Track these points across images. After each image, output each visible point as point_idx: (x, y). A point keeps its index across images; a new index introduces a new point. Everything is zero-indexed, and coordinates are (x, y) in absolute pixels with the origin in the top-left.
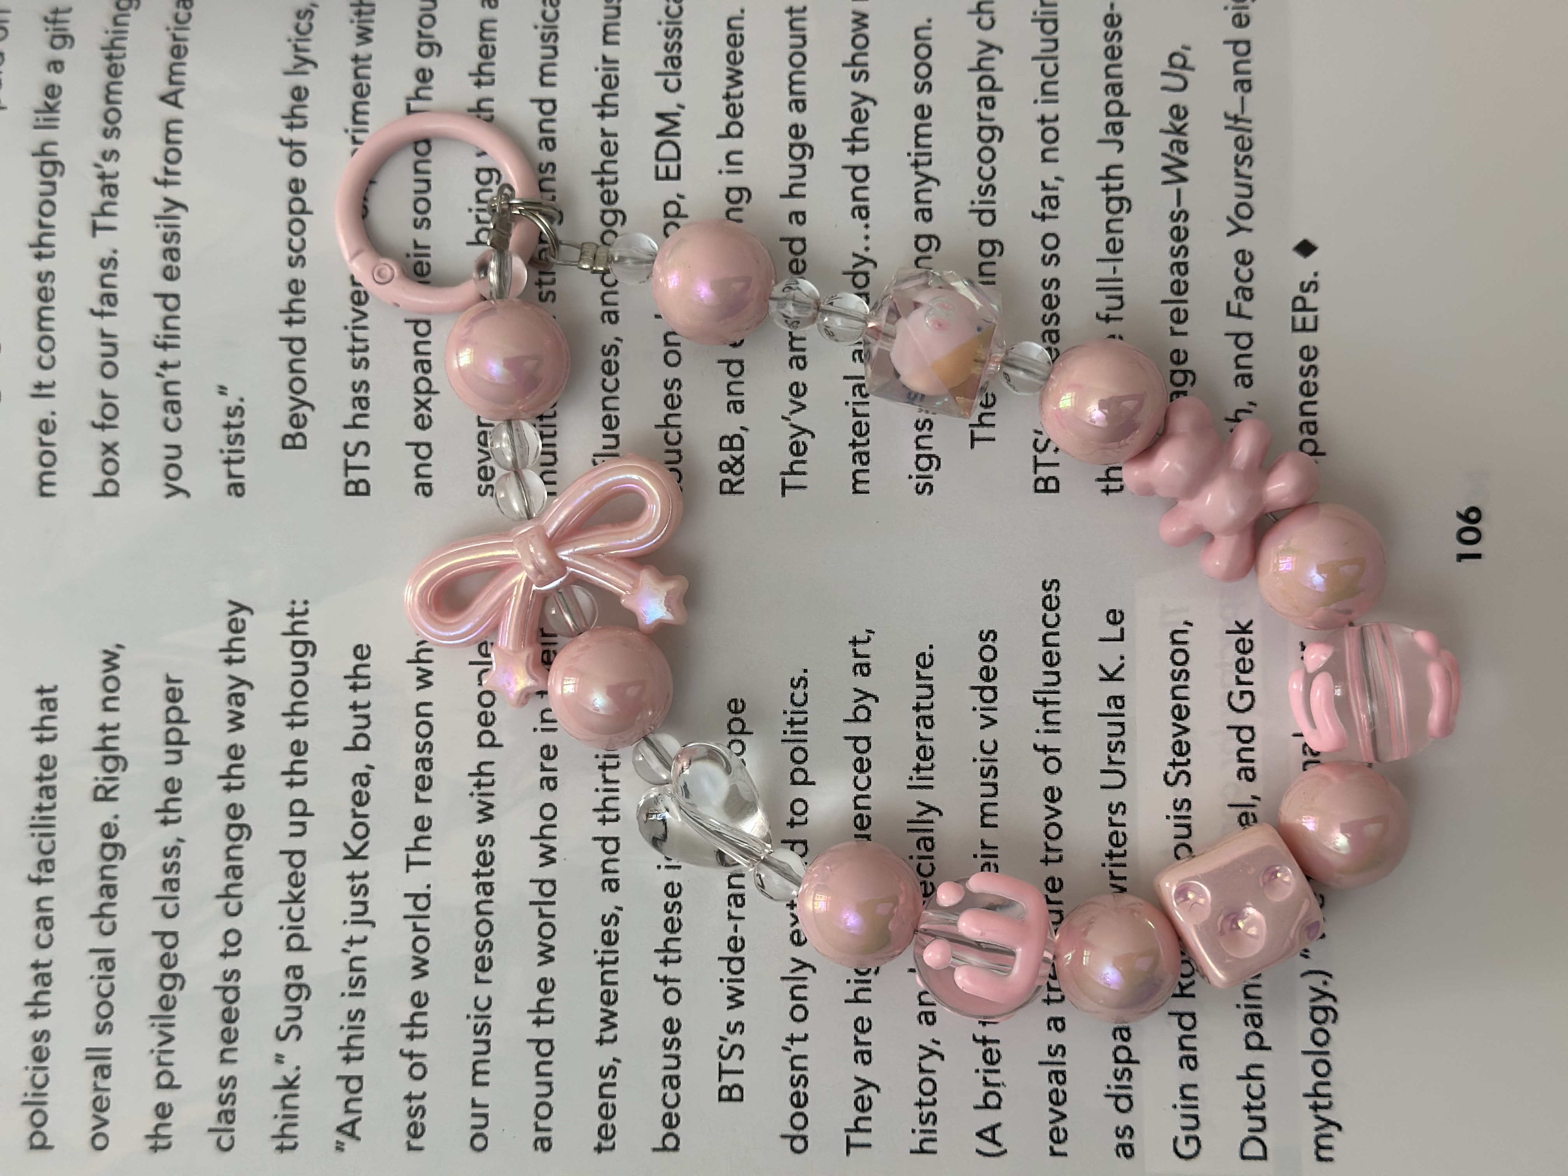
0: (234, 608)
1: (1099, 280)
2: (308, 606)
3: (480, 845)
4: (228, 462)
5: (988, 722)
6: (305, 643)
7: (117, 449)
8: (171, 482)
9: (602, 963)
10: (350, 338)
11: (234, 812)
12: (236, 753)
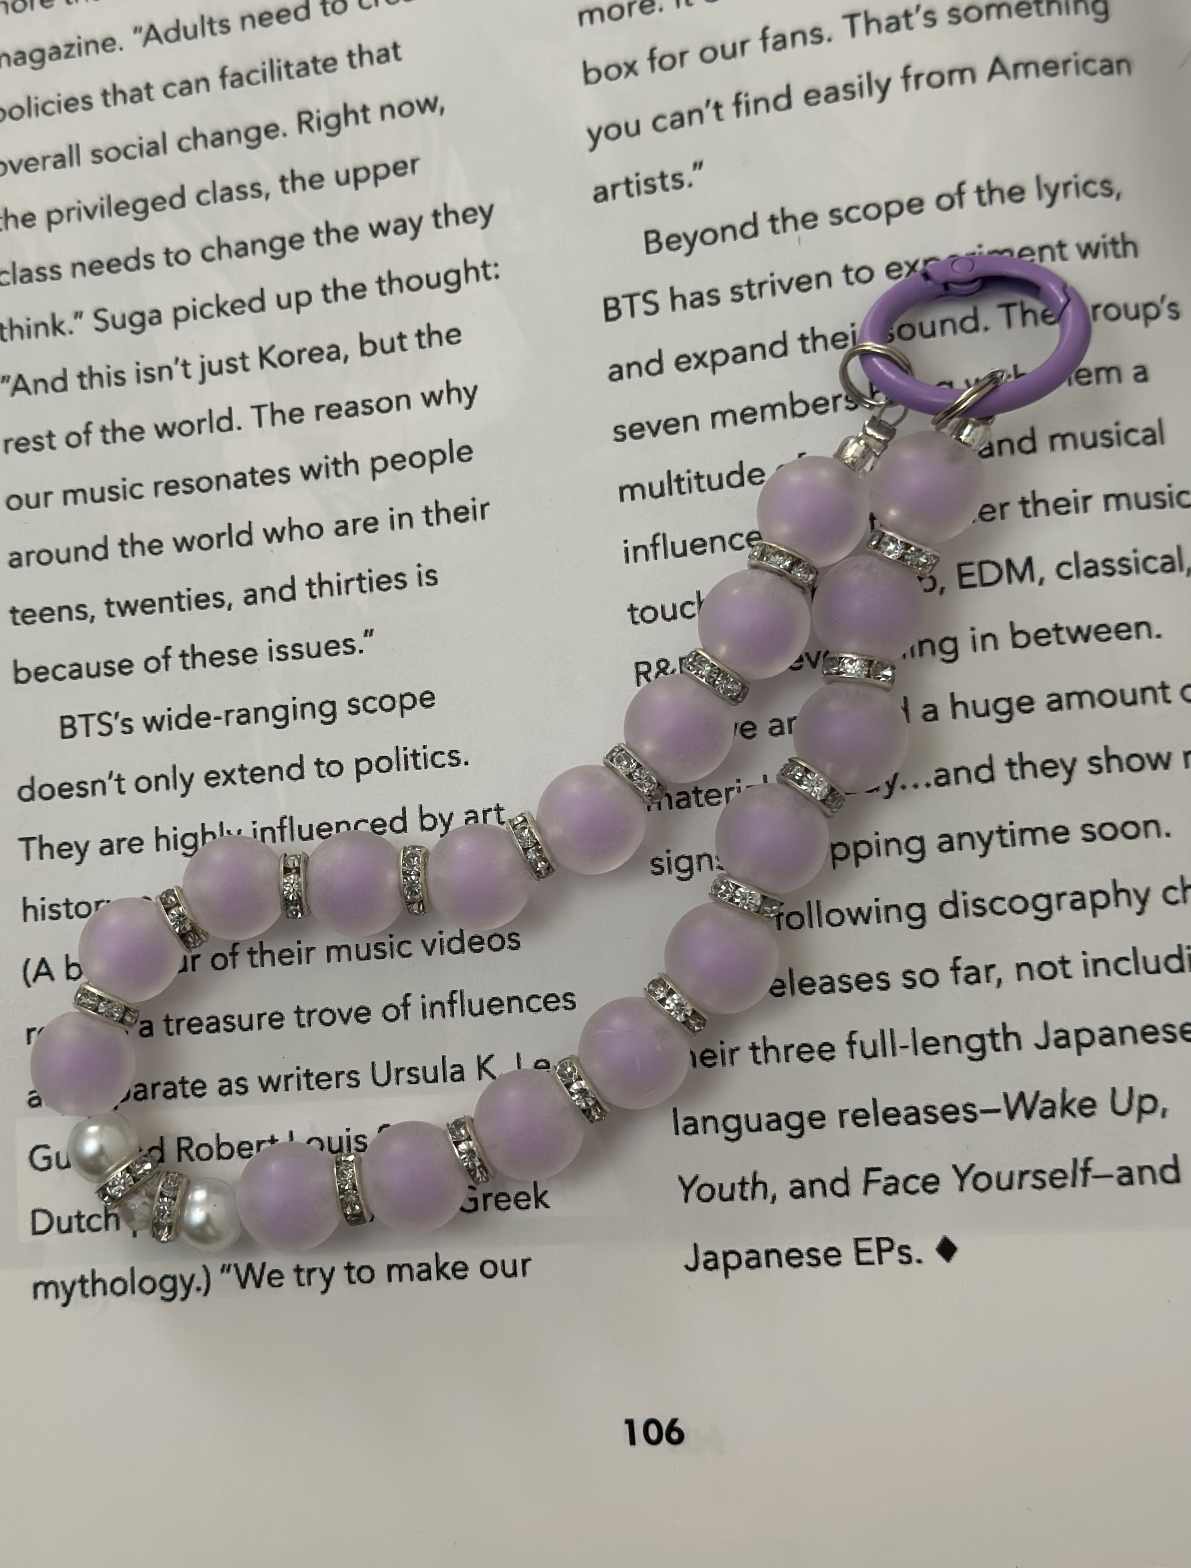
0: (486, 210)
1: (892, 1031)
2: (493, 279)
3: (280, 471)
4: (628, 182)
5: (429, 946)
6: (458, 282)
7: (631, 75)
8: (603, 132)
9: (179, 597)
10: (761, 280)
11: (296, 241)
12: (350, 234)
